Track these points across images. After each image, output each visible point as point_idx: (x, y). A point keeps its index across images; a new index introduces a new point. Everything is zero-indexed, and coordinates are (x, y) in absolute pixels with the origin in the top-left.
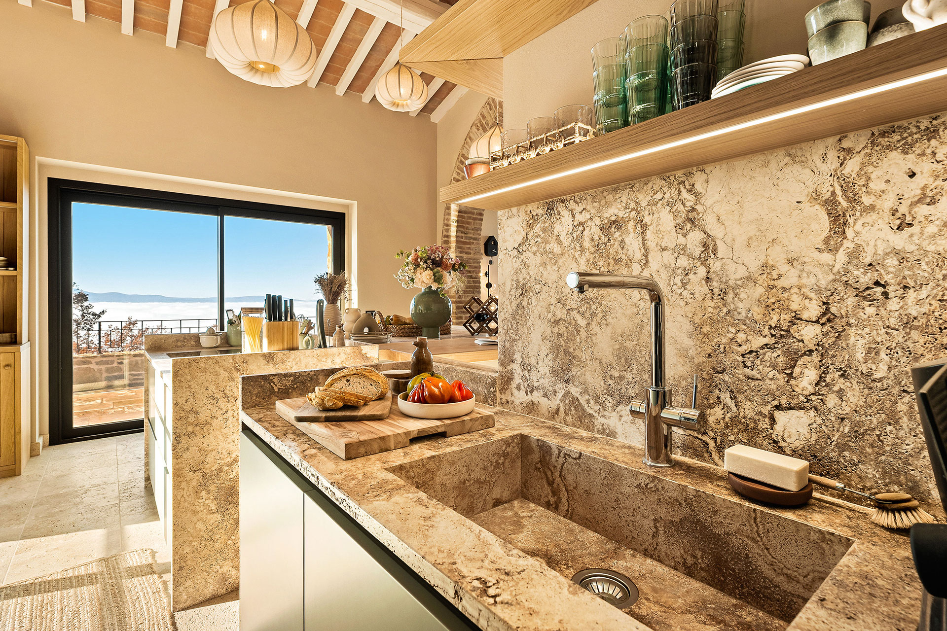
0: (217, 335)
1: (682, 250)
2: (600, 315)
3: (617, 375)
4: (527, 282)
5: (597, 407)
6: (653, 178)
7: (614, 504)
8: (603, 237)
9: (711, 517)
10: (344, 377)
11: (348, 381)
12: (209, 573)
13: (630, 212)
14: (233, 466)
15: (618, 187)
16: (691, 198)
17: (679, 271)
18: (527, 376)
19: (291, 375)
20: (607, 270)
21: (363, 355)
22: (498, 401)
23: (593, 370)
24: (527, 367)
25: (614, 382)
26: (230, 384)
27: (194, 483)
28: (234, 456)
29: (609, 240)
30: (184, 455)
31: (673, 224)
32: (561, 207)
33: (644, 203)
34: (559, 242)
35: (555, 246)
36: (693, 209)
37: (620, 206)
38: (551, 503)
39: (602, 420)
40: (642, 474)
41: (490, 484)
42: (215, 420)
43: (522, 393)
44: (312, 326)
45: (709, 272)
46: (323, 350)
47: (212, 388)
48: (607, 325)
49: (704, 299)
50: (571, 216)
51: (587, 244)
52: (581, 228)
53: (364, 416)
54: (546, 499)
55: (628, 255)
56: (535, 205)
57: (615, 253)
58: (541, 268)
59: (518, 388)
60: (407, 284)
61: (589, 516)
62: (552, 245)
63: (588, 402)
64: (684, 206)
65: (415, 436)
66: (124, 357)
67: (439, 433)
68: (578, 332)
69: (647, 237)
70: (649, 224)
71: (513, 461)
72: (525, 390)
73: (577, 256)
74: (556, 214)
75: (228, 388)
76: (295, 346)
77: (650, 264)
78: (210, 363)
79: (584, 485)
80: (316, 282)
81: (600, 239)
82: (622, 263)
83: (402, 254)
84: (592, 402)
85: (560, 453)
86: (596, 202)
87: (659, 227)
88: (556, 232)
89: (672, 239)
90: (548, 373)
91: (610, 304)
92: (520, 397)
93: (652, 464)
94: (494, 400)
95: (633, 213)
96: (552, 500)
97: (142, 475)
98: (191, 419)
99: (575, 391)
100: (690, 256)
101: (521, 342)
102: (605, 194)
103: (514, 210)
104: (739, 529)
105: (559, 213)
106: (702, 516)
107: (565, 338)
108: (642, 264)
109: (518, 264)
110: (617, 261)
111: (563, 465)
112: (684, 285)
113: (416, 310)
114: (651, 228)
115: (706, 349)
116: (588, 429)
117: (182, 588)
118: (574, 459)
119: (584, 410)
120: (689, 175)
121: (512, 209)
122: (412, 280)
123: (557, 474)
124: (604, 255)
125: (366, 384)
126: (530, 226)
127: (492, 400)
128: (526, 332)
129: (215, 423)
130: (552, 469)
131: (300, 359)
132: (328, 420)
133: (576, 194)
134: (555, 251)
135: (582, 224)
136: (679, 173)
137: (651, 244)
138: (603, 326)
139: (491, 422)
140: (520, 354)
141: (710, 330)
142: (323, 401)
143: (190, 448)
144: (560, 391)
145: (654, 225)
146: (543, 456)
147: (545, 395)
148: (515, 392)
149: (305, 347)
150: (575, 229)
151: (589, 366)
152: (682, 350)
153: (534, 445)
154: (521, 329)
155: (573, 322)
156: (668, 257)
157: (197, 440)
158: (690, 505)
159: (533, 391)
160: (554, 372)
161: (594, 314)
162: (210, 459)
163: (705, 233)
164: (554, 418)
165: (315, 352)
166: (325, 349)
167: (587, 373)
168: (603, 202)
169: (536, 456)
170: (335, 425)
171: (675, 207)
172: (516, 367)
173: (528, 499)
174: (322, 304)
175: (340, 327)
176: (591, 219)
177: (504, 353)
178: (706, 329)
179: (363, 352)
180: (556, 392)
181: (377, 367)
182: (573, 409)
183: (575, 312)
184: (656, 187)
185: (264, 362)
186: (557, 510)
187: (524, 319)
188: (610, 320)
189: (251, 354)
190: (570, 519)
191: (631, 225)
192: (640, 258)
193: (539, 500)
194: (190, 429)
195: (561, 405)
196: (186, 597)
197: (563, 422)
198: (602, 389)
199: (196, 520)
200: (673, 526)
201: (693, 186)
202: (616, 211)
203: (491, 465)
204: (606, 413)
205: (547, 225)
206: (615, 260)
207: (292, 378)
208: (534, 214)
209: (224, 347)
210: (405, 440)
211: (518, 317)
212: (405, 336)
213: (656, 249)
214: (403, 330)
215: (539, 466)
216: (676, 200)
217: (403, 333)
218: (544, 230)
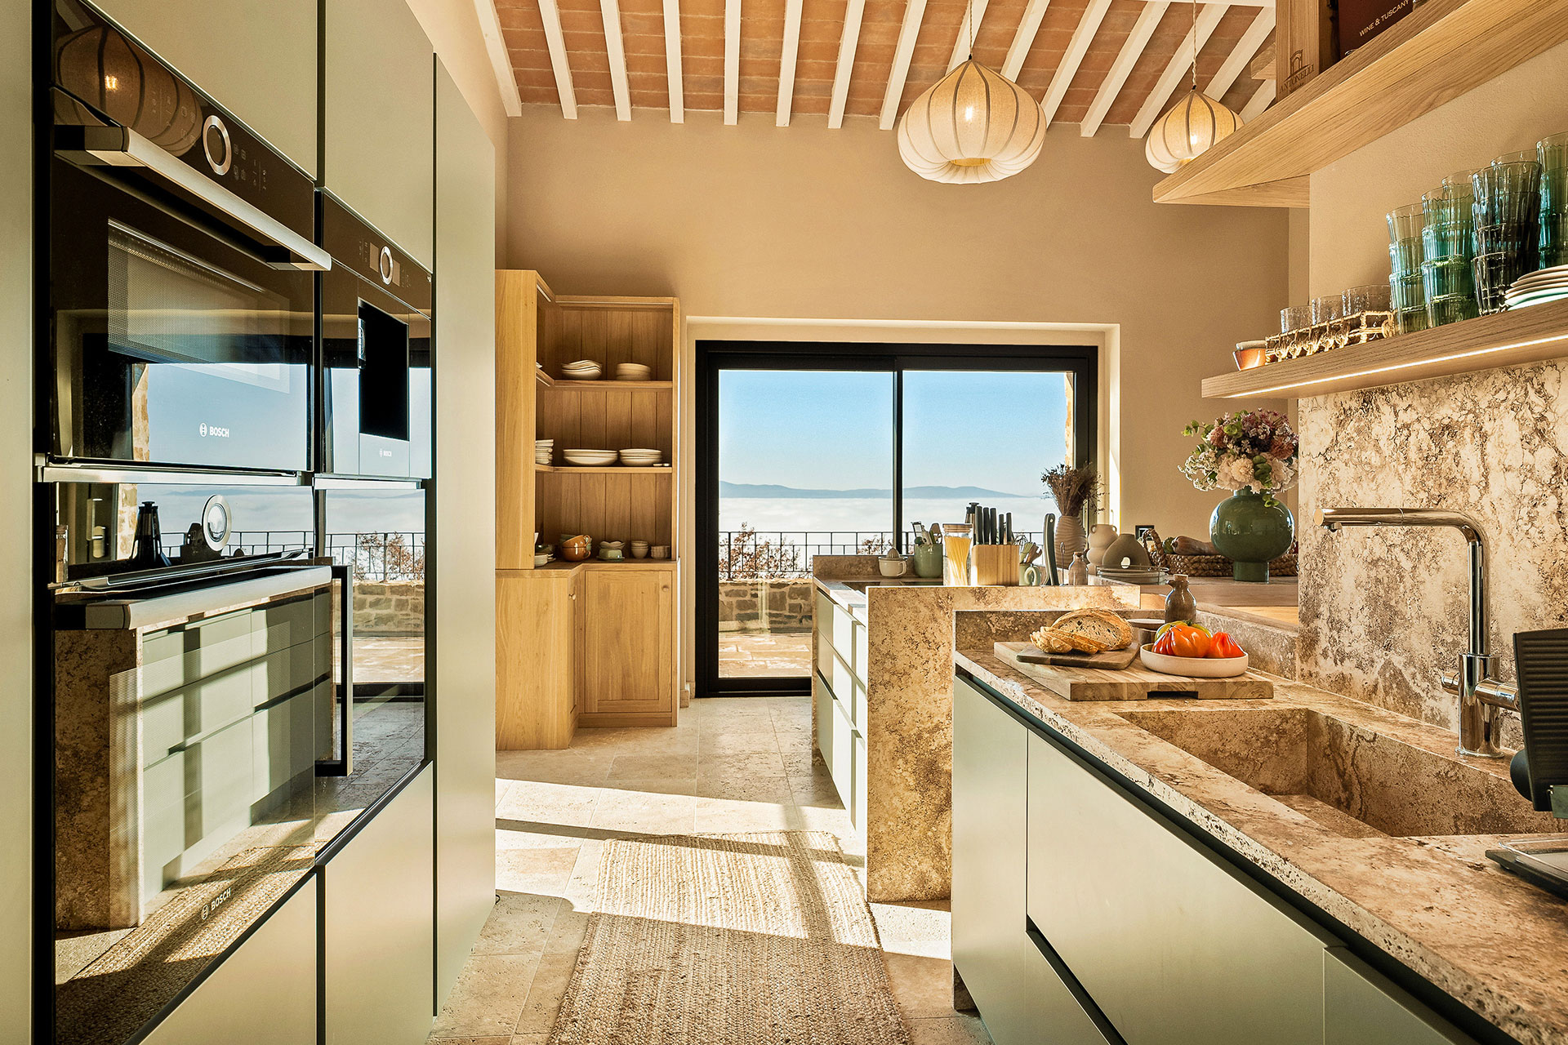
0: (902, 560)
1: (1529, 472)
2: (1429, 555)
3: (1450, 640)
4: (1337, 503)
5: (1425, 685)
6: (1495, 370)
7: (1412, 799)
8: (1433, 447)
9: (1512, 811)
10: (1075, 618)
11: (1079, 623)
12: (907, 867)
13: (1467, 414)
14: (935, 735)
15: (1452, 378)
16: (1541, 401)
17: (1526, 501)
18: (1336, 637)
19: (1011, 614)
20: (1438, 494)
21: (1114, 600)
22: (1298, 672)
23: (1420, 631)
24: (1335, 624)
25: (1446, 649)
26: (931, 625)
27: (891, 747)
28: (935, 721)
29: (1440, 451)
30: (880, 708)
31: (1518, 435)
32: (1380, 400)
33: (1483, 405)
34: (1378, 450)
35: (1373, 454)
36: (1543, 418)
37: (1454, 406)
38: (1342, 800)
39: (1431, 703)
40: (1441, 759)
41: (1255, 764)
42: (914, 669)
43: (1330, 661)
44: (1038, 552)
45: (1560, 504)
46: (1053, 588)
47: (911, 628)
48: (1438, 569)
49: (1554, 540)
50: (1393, 413)
51: (1413, 455)
52: (1406, 432)
53: (1096, 663)
54: (1336, 796)
55: (1464, 475)
56: (1348, 394)
57: (1448, 470)
58: (1355, 484)
59: (1325, 655)
60: (1202, 482)
61: (1385, 815)
62: (1368, 453)
63: (1414, 676)
64: (1532, 413)
65: (1154, 690)
66: (759, 587)
67: (1187, 692)
68: (1402, 577)
69: (1486, 452)
70: (1489, 433)
71: (1293, 743)
72: (1333, 658)
73: (1400, 472)
74: (1375, 409)
75: (929, 629)
76: (1014, 580)
77: (1491, 489)
78: (909, 596)
79: (1379, 776)
80: (1044, 480)
81: (1430, 449)
82: (1457, 485)
83: (1196, 427)
84: (1419, 676)
85: (1352, 734)
86: (1424, 397)
87: (1502, 438)
88: (1374, 436)
89: (1517, 456)
90: (1363, 635)
91: (1441, 540)
92: (1327, 668)
93: (1467, 752)
94: (1293, 670)
95: (1471, 416)
96: (1343, 796)
97: (807, 750)
98: (888, 665)
99: (1398, 661)
100: (1538, 481)
101: (1328, 588)
102: (1436, 387)
103: (1321, 399)
104: (1540, 824)
105: (1378, 408)
106: (1503, 810)
107: (1386, 586)
108: (1481, 488)
109: (1324, 478)
110: (1451, 481)
111: (1356, 749)
112: (1531, 519)
113: (1221, 529)
114: (1492, 438)
115: (1557, 608)
116: (1413, 714)
117: (876, 875)
118: (1368, 741)
119: (1409, 688)
120: (1538, 370)
121: (1318, 397)
122: (1213, 475)
123: (1349, 762)
124: (1435, 473)
125: (1102, 629)
126: (1341, 424)
127: (1290, 671)
128: (1335, 575)
129: (914, 673)
130: (1343, 755)
131: (1021, 599)
132: (1054, 663)
133: (1400, 384)
134: (1373, 462)
135: (1407, 426)
136: (1526, 367)
137: (1492, 461)
138: (1433, 571)
139: (1267, 692)
140: (1327, 606)
141: (1562, 583)
142: (1049, 642)
143: (887, 702)
144: (1378, 661)
145: (1496, 435)
146: (1333, 738)
147: (1359, 666)
148: (1321, 660)
149: (1028, 583)
150: (1399, 434)
151: (1415, 626)
152: (1528, 608)
153: (1322, 724)
154: (1328, 570)
155: (1396, 563)
156: (1513, 480)
157: (894, 691)
158: (1491, 797)
159: (1344, 659)
160: (1370, 633)
161: (1421, 554)
162: (908, 719)
163: (1557, 450)
164: (1370, 699)
165: (1042, 590)
166: (1057, 587)
167: (1413, 636)
168: (1434, 397)
169: (1325, 739)
170: (1062, 669)
171: (1521, 413)
172: (1321, 624)
173: (1315, 796)
174: (1051, 521)
175: (1079, 555)
176: (1418, 420)
177: (1305, 604)
178: (1557, 581)
179: (1115, 595)
180: (1373, 662)
181: (1125, 614)
182: (1394, 686)
183: (1398, 549)
184: (1499, 384)
185: (973, 599)
186: (1349, 809)
187: (1332, 556)
188: (1441, 563)
189: (957, 588)
190: (1364, 820)
191: (1467, 432)
192: (1478, 480)
193: (1328, 797)
194: (887, 677)
195: (1380, 680)
196: (881, 888)
197: (1382, 704)
198: (1431, 659)
199: (892, 795)
200: (1474, 824)
201: (1543, 385)
202: (1450, 412)
203: (1258, 740)
204: (1436, 693)
205: (1362, 424)
206: (1448, 480)
207: (1012, 619)
208: (1347, 407)
209: (910, 578)
210: (1142, 692)
211: (1324, 553)
212: (1200, 576)
213: (1498, 468)
214: (1196, 565)
215: (1328, 752)
216: (1522, 404)
217: (1196, 569)
218: (1359, 431)
